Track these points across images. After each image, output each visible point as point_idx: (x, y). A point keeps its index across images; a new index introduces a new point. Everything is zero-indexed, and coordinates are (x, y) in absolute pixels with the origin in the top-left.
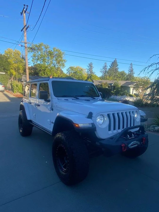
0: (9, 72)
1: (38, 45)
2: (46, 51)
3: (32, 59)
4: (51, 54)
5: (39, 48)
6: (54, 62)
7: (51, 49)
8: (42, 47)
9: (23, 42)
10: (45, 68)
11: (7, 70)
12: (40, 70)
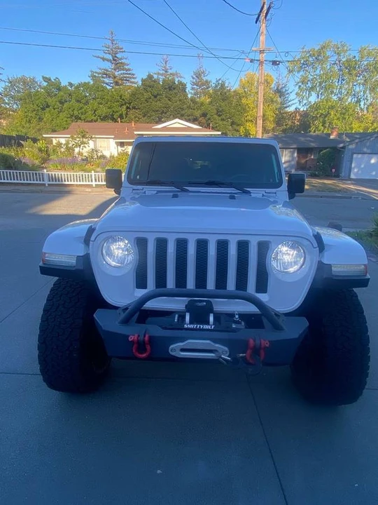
0: (242, 129)
1: (316, 49)
2: (339, 61)
3: (297, 89)
4: (350, 68)
5: (319, 57)
6: (358, 89)
7: (353, 54)
8: (328, 54)
9: (256, 51)
10: (329, 108)
11: (239, 125)
12: (315, 118)
